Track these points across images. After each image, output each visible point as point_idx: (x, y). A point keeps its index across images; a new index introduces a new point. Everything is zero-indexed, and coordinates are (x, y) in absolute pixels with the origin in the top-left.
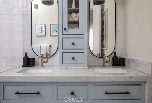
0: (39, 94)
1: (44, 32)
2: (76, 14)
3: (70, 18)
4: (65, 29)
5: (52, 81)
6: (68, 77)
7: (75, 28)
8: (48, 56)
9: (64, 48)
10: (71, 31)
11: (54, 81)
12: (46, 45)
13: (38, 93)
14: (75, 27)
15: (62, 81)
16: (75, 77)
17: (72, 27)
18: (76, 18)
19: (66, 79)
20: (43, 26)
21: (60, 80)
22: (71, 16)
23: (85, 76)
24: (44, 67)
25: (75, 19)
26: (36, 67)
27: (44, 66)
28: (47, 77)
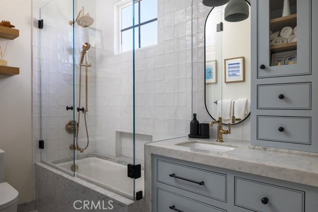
0: (203, 185)
1: (241, 73)
2: (293, 28)
3: (278, 41)
4: (263, 67)
5: (224, 167)
6: (256, 166)
7: (291, 62)
9: (260, 106)
10: (279, 69)
11: (228, 167)
13: (202, 183)
14: (290, 59)
15: (242, 170)
16: (272, 169)
17: (283, 59)
18: (292, 38)
19: (251, 168)
20: (240, 61)
21: (240, 169)
22: (279, 36)
23: (294, 170)
24: (223, 141)
25: (289, 40)
26: (210, 139)
28: (216, 158)
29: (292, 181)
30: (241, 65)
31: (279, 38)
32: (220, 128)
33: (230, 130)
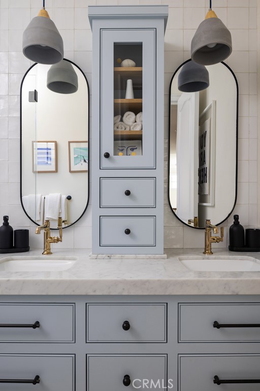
0: (38, 327)
1: (53, 162)
2: (136, 115)
3: (120, 127)
4: (107, 155)
5: (72, 294)
6: (116, 283)
7: (133, 153)
8: (63, 225)
9: (103, 204)
10: (122, 160)
11: (78, 292)
12: (59, 194)
13: (36, 325)
14: (132, 150)
15: (98, 293)
16: (134, 284)
17: (125, 149)
18: (135, 126)
19: (109, 288)
20: (52, 146)
21: (95, 291)
22: (122, 120)
23: (158, 280)
24: (51, 253)
25: (132, 128)
26: (31, 253)
27: (51, 251)
28: (60, 283)
29: (156, 294)
30: (53, 152)
31: (122, 123)
32: (47, 235)
33: (61, 237)
